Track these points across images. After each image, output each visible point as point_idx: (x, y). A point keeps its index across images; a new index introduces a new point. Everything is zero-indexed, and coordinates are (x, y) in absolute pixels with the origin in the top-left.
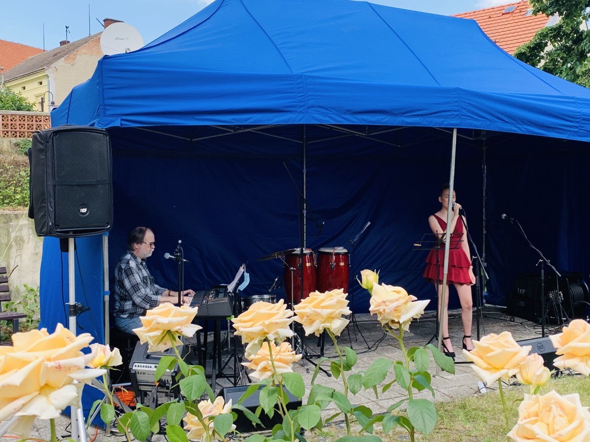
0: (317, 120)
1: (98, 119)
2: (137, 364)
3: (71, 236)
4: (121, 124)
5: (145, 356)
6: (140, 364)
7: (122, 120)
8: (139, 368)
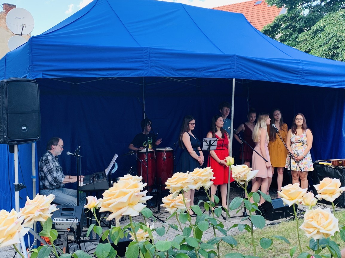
0: (155, 74)
1: (29, 74)
2: (56, 219)
3: (16, 144)
4: (43, 77)
5: (60, 214)
6: (57, 219)
7: (43, 74)
8: (57, 221)
